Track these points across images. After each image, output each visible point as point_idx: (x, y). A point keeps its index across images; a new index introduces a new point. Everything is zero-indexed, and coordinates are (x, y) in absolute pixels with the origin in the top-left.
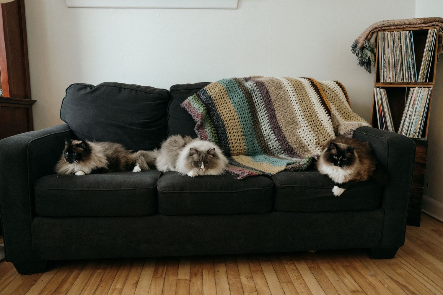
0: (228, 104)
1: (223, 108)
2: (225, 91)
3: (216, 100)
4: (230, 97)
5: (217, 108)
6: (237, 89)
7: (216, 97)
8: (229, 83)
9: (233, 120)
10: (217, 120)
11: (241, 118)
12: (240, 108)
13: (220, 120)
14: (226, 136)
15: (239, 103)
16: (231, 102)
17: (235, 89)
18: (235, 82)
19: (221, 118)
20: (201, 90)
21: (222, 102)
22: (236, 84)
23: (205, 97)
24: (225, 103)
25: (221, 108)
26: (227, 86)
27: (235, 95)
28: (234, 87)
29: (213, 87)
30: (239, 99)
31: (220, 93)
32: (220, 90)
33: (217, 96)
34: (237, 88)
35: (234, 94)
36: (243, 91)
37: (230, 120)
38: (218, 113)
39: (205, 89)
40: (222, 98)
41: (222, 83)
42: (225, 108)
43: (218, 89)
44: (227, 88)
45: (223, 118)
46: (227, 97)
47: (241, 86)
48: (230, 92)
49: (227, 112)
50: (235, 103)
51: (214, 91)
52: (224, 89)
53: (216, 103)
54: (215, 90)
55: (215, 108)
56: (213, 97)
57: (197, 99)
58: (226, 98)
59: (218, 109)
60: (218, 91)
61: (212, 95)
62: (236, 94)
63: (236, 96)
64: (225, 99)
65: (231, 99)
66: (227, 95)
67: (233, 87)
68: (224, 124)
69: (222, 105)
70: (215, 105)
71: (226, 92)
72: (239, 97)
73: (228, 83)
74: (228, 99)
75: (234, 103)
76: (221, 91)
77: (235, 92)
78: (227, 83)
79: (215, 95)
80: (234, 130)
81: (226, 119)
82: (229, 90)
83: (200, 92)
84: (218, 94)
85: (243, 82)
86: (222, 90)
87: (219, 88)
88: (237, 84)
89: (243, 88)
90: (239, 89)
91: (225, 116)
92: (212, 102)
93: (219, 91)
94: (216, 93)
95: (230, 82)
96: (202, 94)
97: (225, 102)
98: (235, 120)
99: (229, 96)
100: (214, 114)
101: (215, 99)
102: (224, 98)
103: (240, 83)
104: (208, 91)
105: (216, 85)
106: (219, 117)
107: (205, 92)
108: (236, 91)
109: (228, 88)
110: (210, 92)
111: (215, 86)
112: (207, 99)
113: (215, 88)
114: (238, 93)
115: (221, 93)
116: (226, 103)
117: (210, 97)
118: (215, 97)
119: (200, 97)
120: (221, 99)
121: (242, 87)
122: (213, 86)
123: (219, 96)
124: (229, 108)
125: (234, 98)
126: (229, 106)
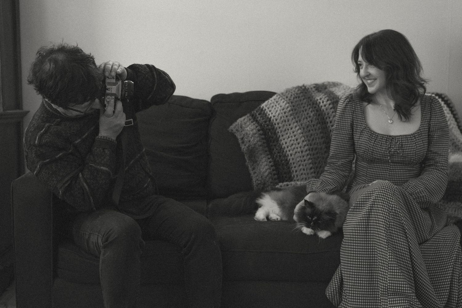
0: (293, 129)
1: (287, 136)
3: (278, 124)
4: (297, 119)
5: (279, 136)
6: (306, 108)
7: (278, 120)
9: (301, 153)
10: (278, 154)
11: (311, 150)
12: (310, 135)
13: (283, 155)
14: (291, 176)
15: (308, 129)
16: (298, 128)
17: (304, 108)
18: (302, 96)
19: (285, 150)
20: (256, 109)
21: (285, 127)
22: (304, 99)
23: (263, 119)
24: (290, 129)
25: (284, 137)
26: (292, 103)
27: (303, 117)
28: (302, 104)
29: (272, 105)
30: (308, 123)
31: (283, 113)
32: (283, 109)
33: (280, 118)
34: (306, 105)
35: (302, 115)
36: (314, 111)
37: (296, 153)
38: (280, 144)
39: (262, 107)
40: (285, 121)
41: (286, 99)
42: (290, 136)
43: (279, 107)
44: (292, 106)
45: (286, 151)
46: (292, 119)
47: (311, 103)
48: (296, 112)
49: (292, 142)
50: (304, 129)
51: (275, 112)
52: (288, 107)
53: (278, 128)
54: (276, 109)
55: (277, 136)
56: (273, 120)
57: (252, 120)
58: (292, 121)
59: (281, 138)
60: (280, 111)
61: (272, 117)
62: (305, 115)
63: (304, 119)
64: (290, 122)
65: (298, 122)
66: (292, 117)
67: (300, 105)
68: (288, 159)
69: (286, 132)
70: (277, 131)
71: (291, 112)
72: (308, 119)
73: (294, 98)
74: (294, 123)
75: (302, 129)
76: (284, 111)
77: (303, 111)
78: (292, 98)
79: (276, 117)
80: (301, 167)
81: (291, 152)
82: (295, 110)
83: (255, 112)
84: (280, 115)
85: (313, 95)
86: (285, 109)
87: (281, 106)
88: (305, 101)
89: (315, 107)
90: (310, 109)
91: (289, 148)
92: (273, 127)
93: (282, 111)
94: (277, 114)
95: (296, 98)
96: (259, 114)
97: (290, 127)
98: (304, 153)
99: (295, 118)
100: (275, 146)
101: (276, 122)
102: (288, 121)
103: (309, 98)
104: (267, 110)
105: (277, 102)
106: (282, 150)
107: (262, 112)
109: (294, 106)
110: (269, 112)
111: (275, 103)
112: (265, 122)
113: (276, 106)
114: (308, 114)
115: (285, 113)
116: (291, 129)
117: (270, 120)
118: (276, 120)
119: (255, 118)
120: (284, 123)
121: (313, 104)
122: (273, 103)
123: (281, 118)
124: (295, 136)
125: (301, 121)
126: (295, 133)
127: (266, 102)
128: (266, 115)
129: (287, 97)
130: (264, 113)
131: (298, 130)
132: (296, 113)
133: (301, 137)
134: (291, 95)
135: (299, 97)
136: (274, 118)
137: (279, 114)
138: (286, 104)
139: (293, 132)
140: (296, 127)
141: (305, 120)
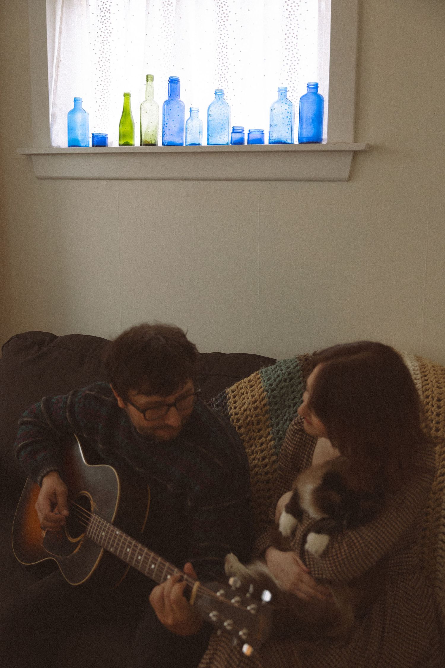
0: (263, 439)
2: (265, 405)
3: (240, 428)
7: (241, 422)
8: (283, 384)
16: (269, 437)
17: (293, 400)
20: (218, 395)
21: (251, 434)
24: (257, 438)
26: (273, 391)
27: (285, 417)
28: (293, 392)
29: (243, 390)
31: (253, 409)
32: (255, 402)
33: (245, 417)
35: (286, 412)
39: (226, 392)
40: (253, 424)
43: (251, 397)
44: (272, 397)
46: (267, 420)
48: (276, 408)
51: (241, 405)
52: (263, 399)
54: (245, 400)
56: (233, 420)
58: (264, 423)
60: (250, 404)
61: (234, 414)
62: (289, 413)
63: (286, 420)
64: (261, 425)
66: (267, 416)
69: (251, 443)
71: (267, 408)
73: (280, 382)
74: (268, 427)
76: (255, 405)
77: (290, 407)
79: (239, 415)
82: (276, 404)
83: (215, 399)
84: (248, 412)
86: (258, 403)
94: (243, 409)
95: (285, 381)
97: (259, 434)
101: (237, 425)
102: (258, 423)
104: (231, 400)
107: (223, 403)
108: (292, 405)
110: (232, 405)
111: (249, 387)
113: (247, 393)
115: (256, 408)
116: (260, 438)
117: (229, 419)
118: (238, 420)
120: (249, 427)
122: (246, 387)
123: (247, 417)
124: (262, 451)
125: (280, 426)
126: (264, 446)
127: (237, 384)
128: (226, 409)
129: (269, 379)
130: (226, 404)
131: (271, 440)
132: (276, 411)
133: (272, 455)
134: (278, 376)
135: (291, 379)
136: (236, 416)
137: (245, 410)
138: (263, 392)
139: (262, 444)
140: (269, 434)
141: (288, 423)
